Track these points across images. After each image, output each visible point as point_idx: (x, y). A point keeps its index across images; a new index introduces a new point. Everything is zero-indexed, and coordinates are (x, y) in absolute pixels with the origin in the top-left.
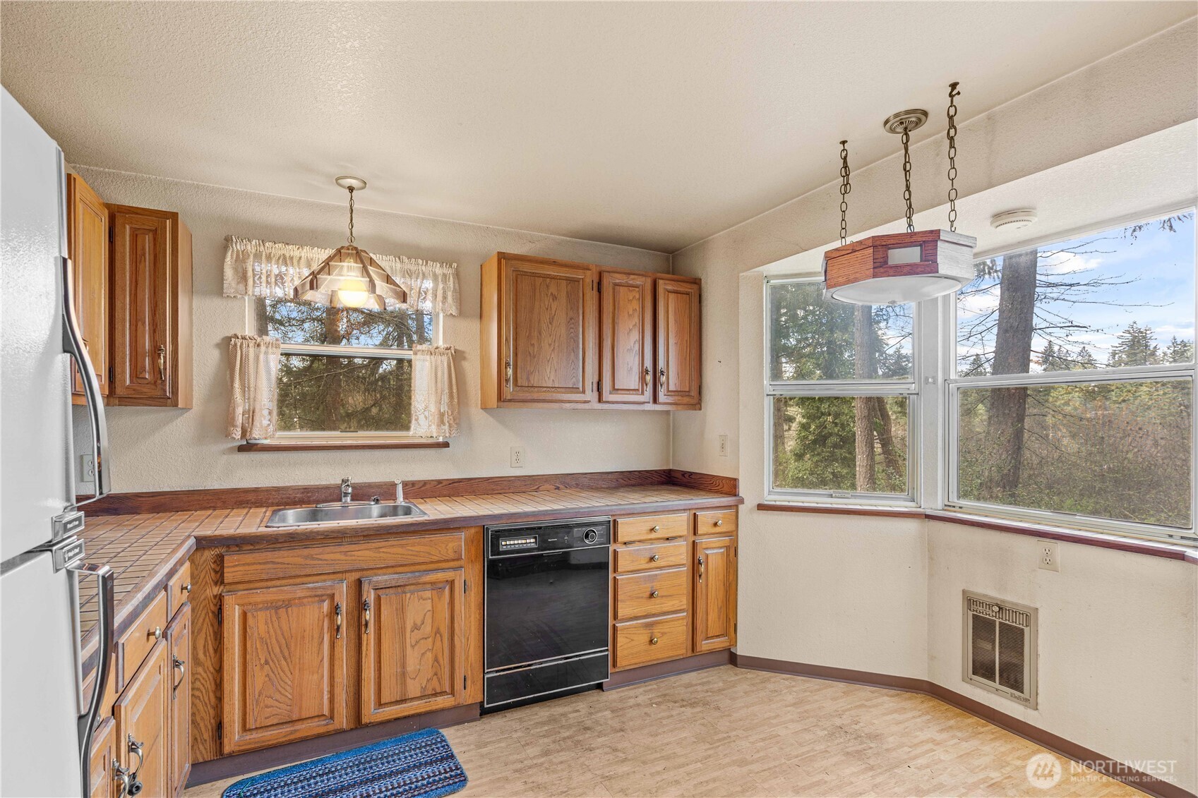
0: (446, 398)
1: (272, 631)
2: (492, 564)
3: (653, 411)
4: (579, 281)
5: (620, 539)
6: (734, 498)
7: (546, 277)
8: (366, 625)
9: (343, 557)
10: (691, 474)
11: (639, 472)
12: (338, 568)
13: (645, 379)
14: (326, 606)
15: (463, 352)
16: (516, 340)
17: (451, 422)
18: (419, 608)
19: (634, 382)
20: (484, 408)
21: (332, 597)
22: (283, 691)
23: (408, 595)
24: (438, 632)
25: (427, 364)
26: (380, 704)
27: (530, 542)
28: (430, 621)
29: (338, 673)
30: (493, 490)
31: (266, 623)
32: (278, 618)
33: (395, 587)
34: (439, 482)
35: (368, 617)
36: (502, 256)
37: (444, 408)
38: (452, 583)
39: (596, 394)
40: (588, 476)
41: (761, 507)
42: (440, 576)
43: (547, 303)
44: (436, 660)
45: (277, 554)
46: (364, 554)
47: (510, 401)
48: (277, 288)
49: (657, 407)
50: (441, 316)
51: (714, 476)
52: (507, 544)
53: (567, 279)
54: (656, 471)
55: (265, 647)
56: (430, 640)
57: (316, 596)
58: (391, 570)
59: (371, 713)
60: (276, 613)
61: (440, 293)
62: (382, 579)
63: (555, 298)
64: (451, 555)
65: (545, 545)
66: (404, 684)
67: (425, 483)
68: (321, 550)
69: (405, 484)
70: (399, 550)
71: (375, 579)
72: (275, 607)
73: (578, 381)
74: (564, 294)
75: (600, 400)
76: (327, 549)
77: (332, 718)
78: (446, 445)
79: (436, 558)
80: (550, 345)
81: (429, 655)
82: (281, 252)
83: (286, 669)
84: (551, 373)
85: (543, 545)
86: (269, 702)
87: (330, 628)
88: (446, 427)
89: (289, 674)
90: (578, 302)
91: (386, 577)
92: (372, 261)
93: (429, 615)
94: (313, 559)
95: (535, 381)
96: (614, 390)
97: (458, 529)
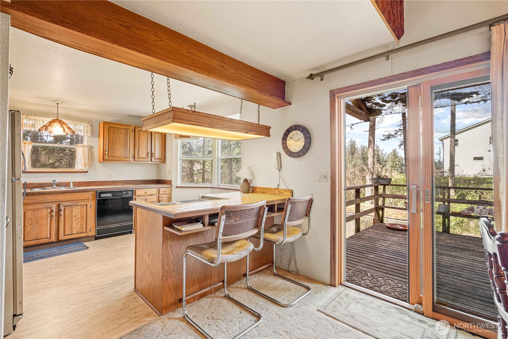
0: (87, 159)
1: (33, 216)
2: (99, 201)
3: (150, 163)
4: (128, 129)
5: (137, 195)
6: (170, 185)
7: (118, 128)
8: (61, 215)
9: (54, 198)
10: (163, 180)
11: (149, 180)
12: (53, 201)
13: (148, 155)
14: (49, 210)
15: (93, 147)
16: (108, 144)
17: (89, 166)
18: (77, 211)
19: (144, 155)
20: (99, 162)
21: (51, 208)
22: (36, 231)
23: (74, 208)
24: (82, 217)
25: (81, 149)
26: (65, 235)
27: (110, 195)
28: (80, 215)
29: (52, 227)
30: (102, 184)
31: (31, 214)
32: (35, 213)
33: (70, 206)
34: (85, 182)
35: (61, 213)
36: (105, 123)
37: (86, 162)
38: (87, 205)
39: (133, 159)
40: (133, 181)
41: (177, 187)
42: (83, 203)
43: (118, 135)
44: (82, 224)
45: (35, 197)
46: (61, 197)
47: (106, 160)
48: (32, 128)
49: (152, 162)
50: (86, 137)
51: (167, 180)
52: (102, 195)
53: (125, 129)
54: (154, 180)
55: (31, 221)
56: (80, 219)
57: (46, 208)
58: (69, 202)
59: (62, 237)
60: (34, 212)
61: (86, 131)
62: (66, 204)
63: (121, 134)
64: (87, 198)
65: (114, 196)
66: (72, 230)
67: (80, 182)
68: (48, 196)
69: (73, 183)
70: (71, 197)
71: (64, 204)
72: (34, 210)
73: (128, 155)
74: (123, 133)
75: (134, 160)
76: (50, 196)
77: (50, 238)
78: (87, 172)
79: (82, 199)
80: (119, 146)
81: (80, 223)
82: (34, 118)
83: (37, 226)
84: (119, 152)
85: (113, 195)
86: (31, 234)
87: (50, 216)
88: (87, 167)
89: (38, 227)
90: (128, 135)
91: (67, 203)
92: (64, 123)
93: (80, 213)
94: (45, 198)
95: (114, 155)
96: (139, 158)
97: (89, 191)
